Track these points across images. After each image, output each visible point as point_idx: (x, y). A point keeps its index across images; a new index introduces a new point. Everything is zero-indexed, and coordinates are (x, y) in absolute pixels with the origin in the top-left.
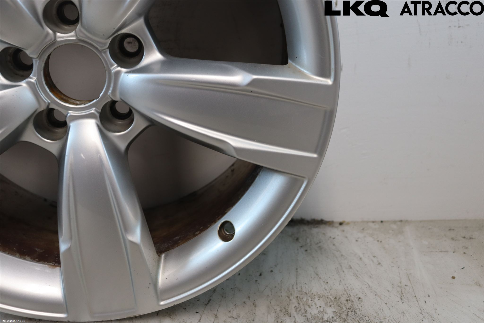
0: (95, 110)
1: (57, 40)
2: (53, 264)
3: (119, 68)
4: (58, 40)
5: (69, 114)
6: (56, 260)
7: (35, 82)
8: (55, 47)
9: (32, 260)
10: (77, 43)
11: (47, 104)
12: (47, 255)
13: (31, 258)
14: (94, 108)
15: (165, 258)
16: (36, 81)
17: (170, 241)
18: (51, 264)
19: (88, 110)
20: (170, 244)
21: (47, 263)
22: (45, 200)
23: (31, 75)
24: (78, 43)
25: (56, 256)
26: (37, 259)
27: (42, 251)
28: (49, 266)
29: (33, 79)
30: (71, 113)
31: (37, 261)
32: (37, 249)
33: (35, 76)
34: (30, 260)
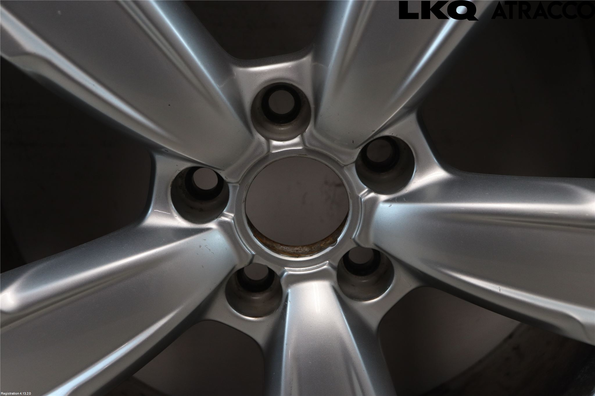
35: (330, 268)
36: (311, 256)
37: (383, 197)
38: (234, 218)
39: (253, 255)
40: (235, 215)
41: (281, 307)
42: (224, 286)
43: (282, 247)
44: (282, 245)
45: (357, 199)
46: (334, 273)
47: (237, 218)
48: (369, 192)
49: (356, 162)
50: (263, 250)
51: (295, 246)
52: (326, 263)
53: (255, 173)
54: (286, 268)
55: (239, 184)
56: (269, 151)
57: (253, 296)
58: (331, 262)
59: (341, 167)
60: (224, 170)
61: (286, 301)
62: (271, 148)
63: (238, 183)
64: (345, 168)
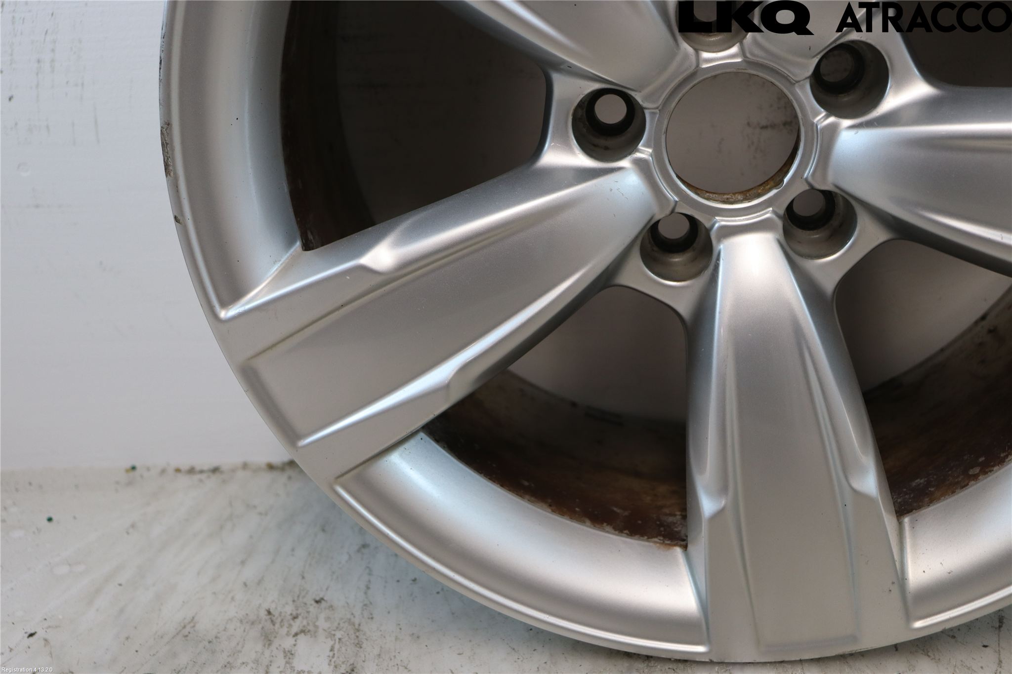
0: (774, 212)
1: (700, 68)
2: (660, 540)
3: (832, 119)
4: (705, 66)
5: (717, 225)
6: (663, 533)
7: (651, 158)
8: (695, 82)
9: (617, 532)
10: (743, 69)
11: (672, 204)
12: (640, 522)
13: (615, 529)
14: (771, 209)
15: (913, 527)
16: (651, 155)
17: (905, 490)
18: (656, 540)
19: (758, 214)
20: (907, 496)
21: (648, 538)
22: (574, 404)
23: (640, 144)
24: (745, 69)
25: (658, 523)
26: (625, 530)
27: (626, 513)
28: (658, 545)
29: (644, 152)
30: (721, 222)
31: (627, 534)
32: (615, 509)
33: (647, 145)
34: (613, 531)
35: (774, 217)
36: (749, 202)
37: (846, 123)
38: (653, 154)
39: (676, 202)
40: (654, 150)
41: (711, 267)
42: (639, 242)
43: (708, 194)
44: (707, 192)
45: (813, 126)
46: (779, 223)
47: (657, 155)
48: (827, 117)
49: (810, 77)
50: (688, 196)
51: (724, 194)
52: (769, 211)
53: (680, 95)
54: (717, 218)
55: (659, 110)
56: (698, 65)
57: (671, 258)
58: (776, 210)
59: (792, 83)
60: (640, 92)
61: (718, 259)
62: (701, 62)
63: (657, 108)
64: (797, 85)
